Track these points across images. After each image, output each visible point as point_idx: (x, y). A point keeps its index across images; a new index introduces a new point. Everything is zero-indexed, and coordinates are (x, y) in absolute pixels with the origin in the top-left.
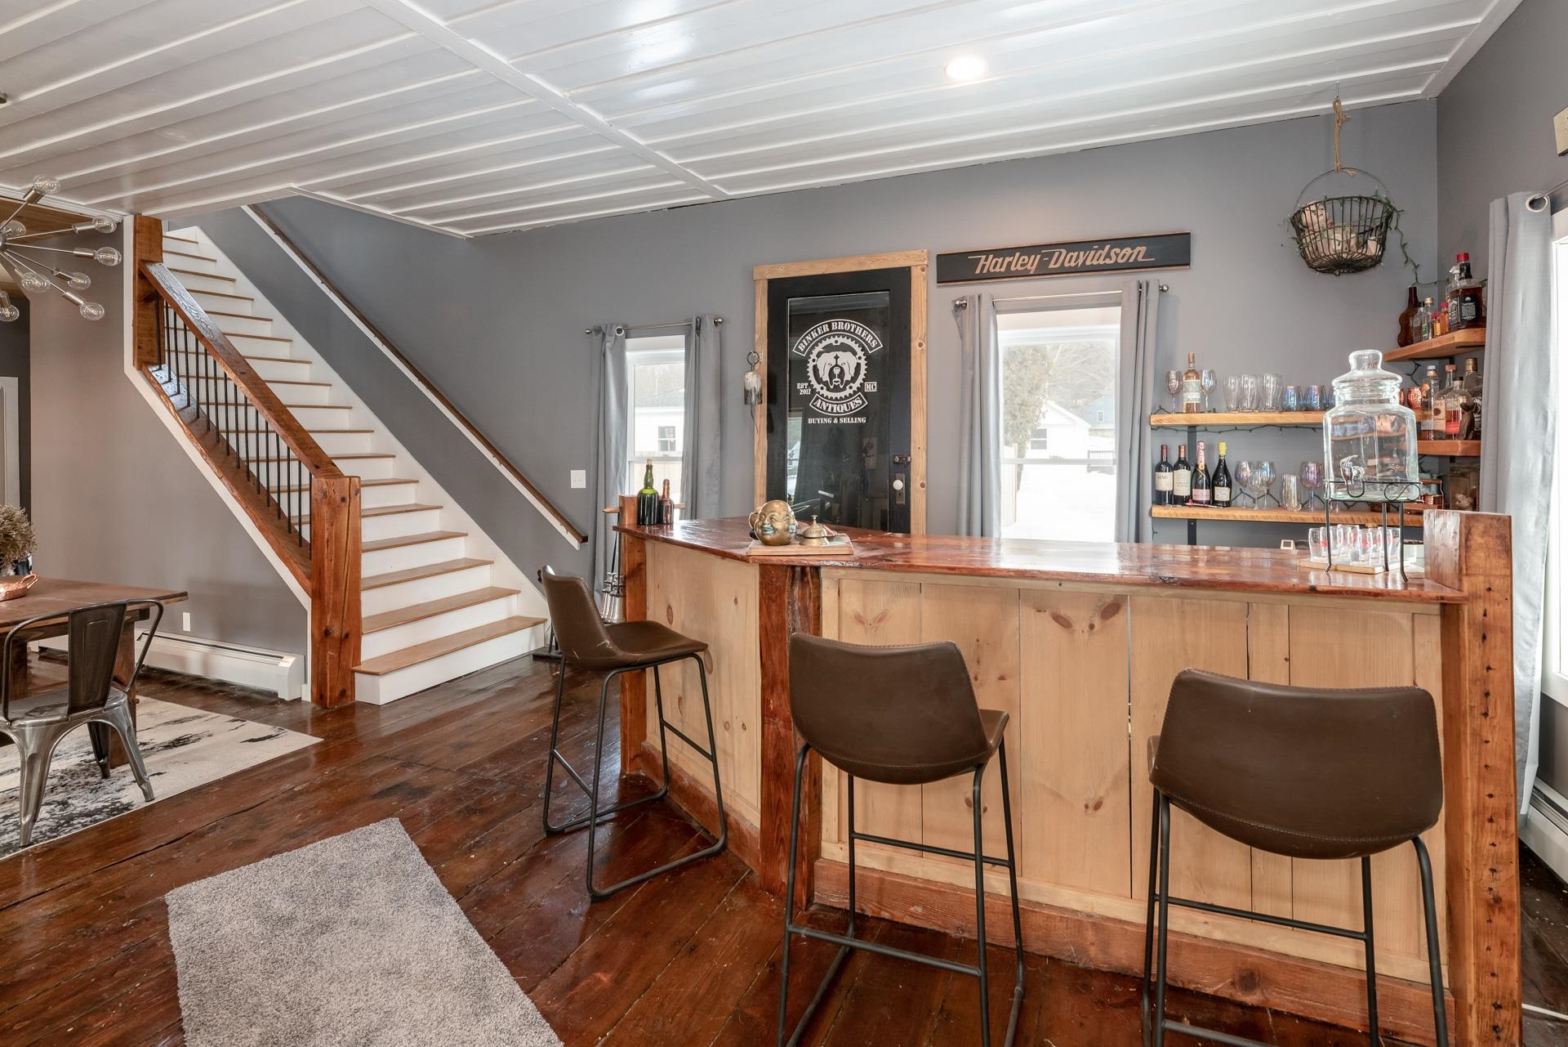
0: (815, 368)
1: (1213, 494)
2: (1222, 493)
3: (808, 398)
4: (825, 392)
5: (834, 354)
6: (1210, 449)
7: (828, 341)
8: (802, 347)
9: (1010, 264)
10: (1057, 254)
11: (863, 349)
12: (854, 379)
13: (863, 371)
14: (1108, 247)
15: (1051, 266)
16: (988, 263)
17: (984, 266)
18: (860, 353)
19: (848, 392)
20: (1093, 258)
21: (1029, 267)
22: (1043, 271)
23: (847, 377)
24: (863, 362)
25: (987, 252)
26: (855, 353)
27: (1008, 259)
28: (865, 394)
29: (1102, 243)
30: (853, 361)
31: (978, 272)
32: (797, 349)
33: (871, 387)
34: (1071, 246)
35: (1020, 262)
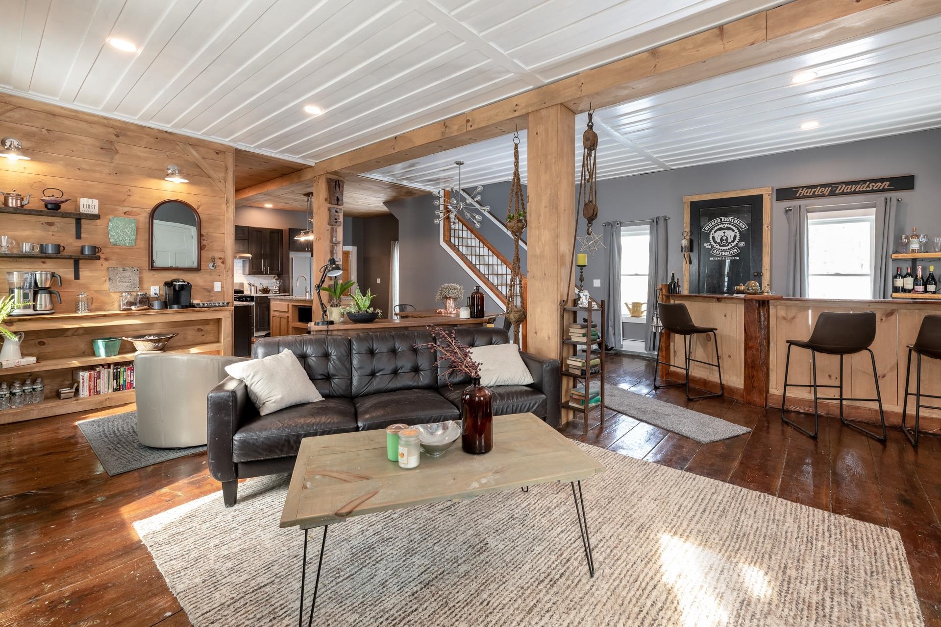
0: (713, 238)
1: (926, 288)
2: (931, 288)
3: (709, 250)
4: (718, 247)
5: (723, 231)
6: (924, 269)
7: (720, 226)
8: (707, 229)
9: (815, 191)
10: (840, 187)
11: (738, 229)
12: (733, 241)
13: (738, 238)
14: (868, 183)
15: (837, 192)
16: (803, 192)
17: (801, 193)
18: (736, 230)
19: (730, 246)
20: (859, 188)
21: (825, 192)
22: (832, 194)
23: (730, 240)
24: (738, 235)
25: (803, 187)
26: (733, 231)
27: (813, 190)
28: (739, 248)
29: (865, 182)
30: (733, 234)
31: (798, 195)
32: (704, 229)
33: (741, 245)
34: (847, 183)
35: (820, 191)
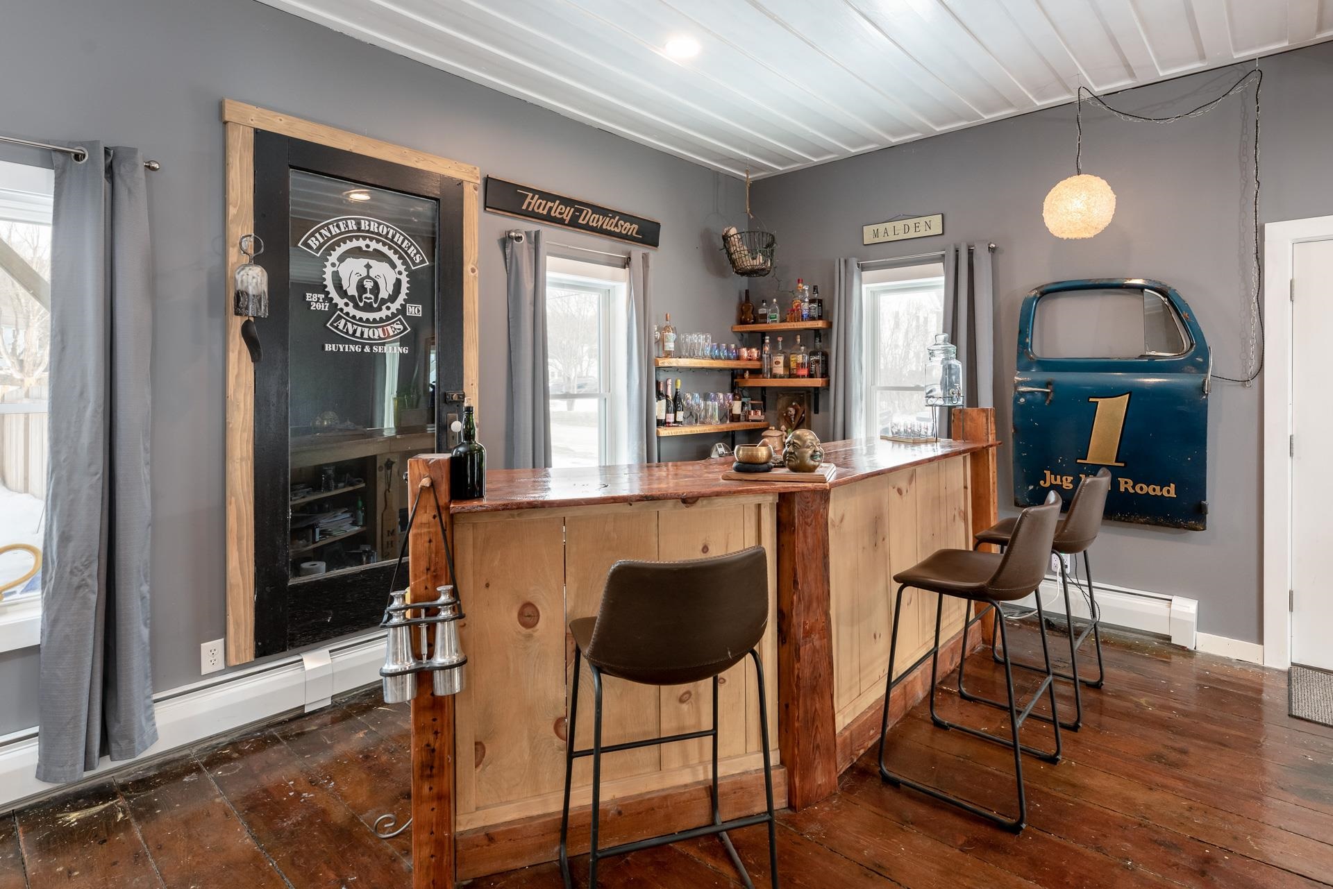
0: (336, 276)
3: (327, 316)
4: (351, 310)
5: (364, 261)
7: (355, 243)
8: (313, 243)
9: (551, 208)
10: (585, 212)
11: (405, 263)
12: (393, 298)
13: (404, 290)
14: (617, 218)
15: (580, 221)
16: (533, 202)
17: (530, 203)
18: (400, 267)
19: (384, 313)
20: (608, 224)
21: (564, 216)
22: (574, 224)
23: (384, 294)
24: (404, 279)
25: (535, 192)
26: (394, 266)
27: (550, 204)
28: (409, 319)
29: (615, 213)
30: (391, 276)
31: (524, 207)
32: (306, 244)
33: (414, 310)
34: (597, 209)
35: (558, 210)
